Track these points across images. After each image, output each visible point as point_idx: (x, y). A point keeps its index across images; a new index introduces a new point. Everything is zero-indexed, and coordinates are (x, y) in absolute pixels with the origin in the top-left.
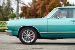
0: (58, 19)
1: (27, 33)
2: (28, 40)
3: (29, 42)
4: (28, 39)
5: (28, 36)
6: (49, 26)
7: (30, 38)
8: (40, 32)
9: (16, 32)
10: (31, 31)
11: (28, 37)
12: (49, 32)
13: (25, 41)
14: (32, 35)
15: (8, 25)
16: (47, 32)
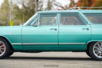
8: (12, 44)
14: (2, 48)
16: (21, 44)
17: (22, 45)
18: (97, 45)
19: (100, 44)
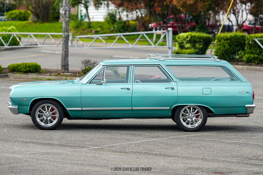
0: (101, 84)
1: (45, 110)
2: (46, 122)
3: (50, 125)
4: (47, 120)
5: (47, 114)
6: (83, 97)
7: (50, 118)
8: (68, 109)
9: (25, 107)
10: (51, 106)
11: (47, 117)
12: (84, 109)
13: (42, 124)
14: (54, 114)
15: (11, 94)
16: (80, 109)
17: (82, 110)
18: (186, 110)
19: (189, 108)
